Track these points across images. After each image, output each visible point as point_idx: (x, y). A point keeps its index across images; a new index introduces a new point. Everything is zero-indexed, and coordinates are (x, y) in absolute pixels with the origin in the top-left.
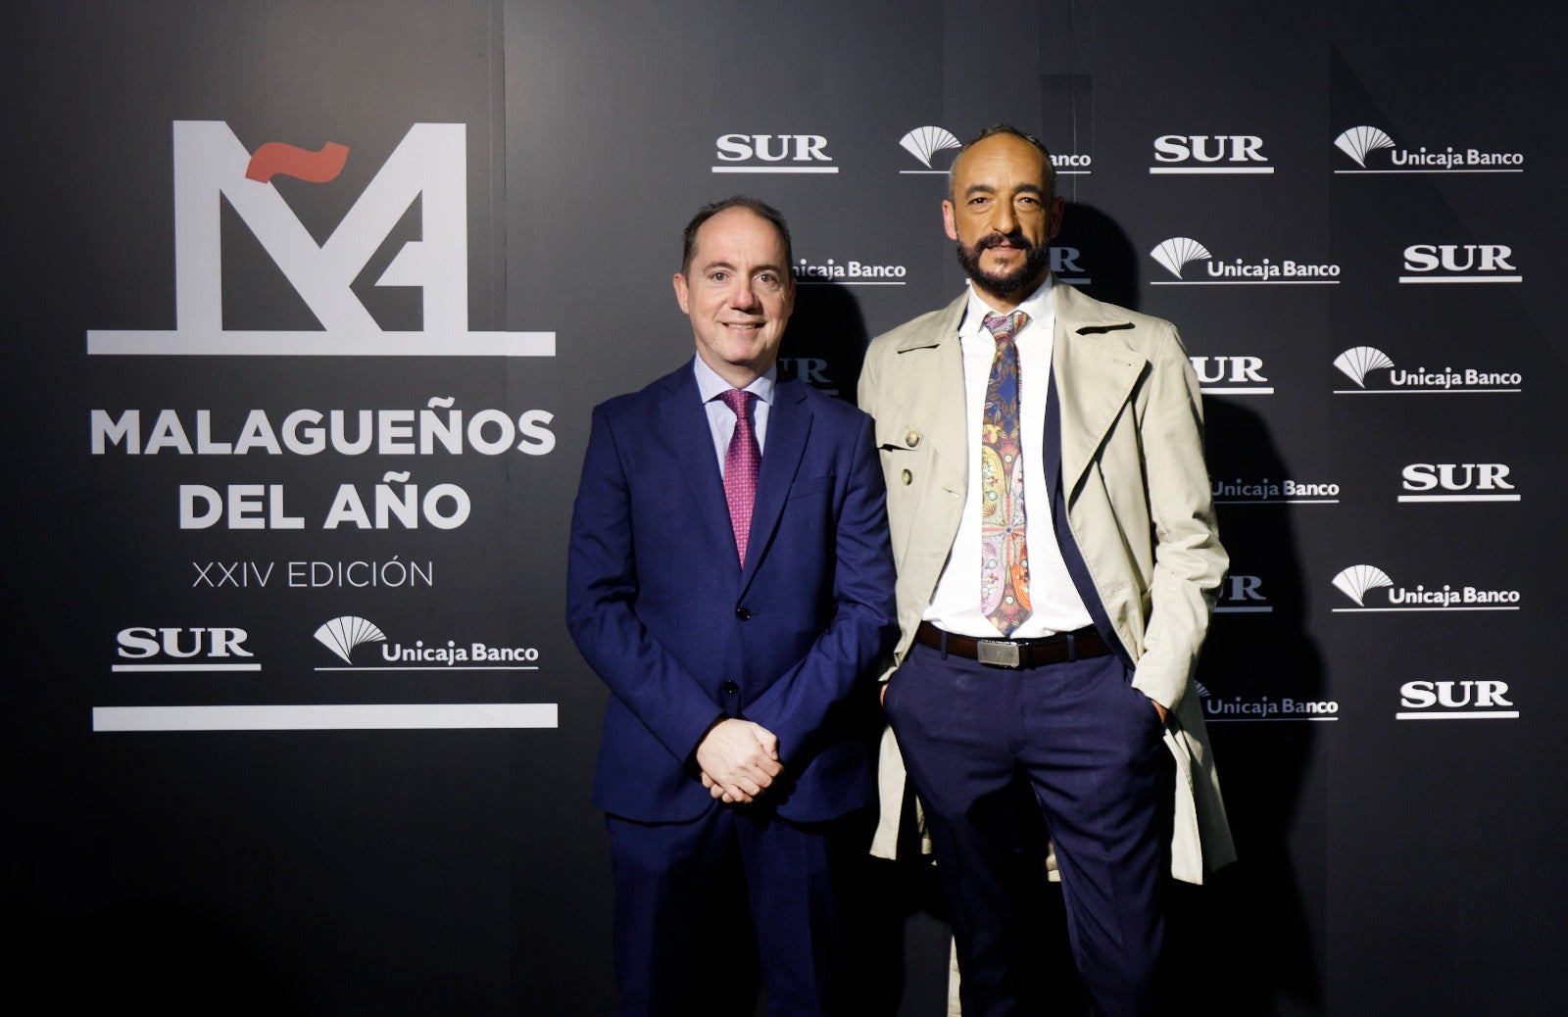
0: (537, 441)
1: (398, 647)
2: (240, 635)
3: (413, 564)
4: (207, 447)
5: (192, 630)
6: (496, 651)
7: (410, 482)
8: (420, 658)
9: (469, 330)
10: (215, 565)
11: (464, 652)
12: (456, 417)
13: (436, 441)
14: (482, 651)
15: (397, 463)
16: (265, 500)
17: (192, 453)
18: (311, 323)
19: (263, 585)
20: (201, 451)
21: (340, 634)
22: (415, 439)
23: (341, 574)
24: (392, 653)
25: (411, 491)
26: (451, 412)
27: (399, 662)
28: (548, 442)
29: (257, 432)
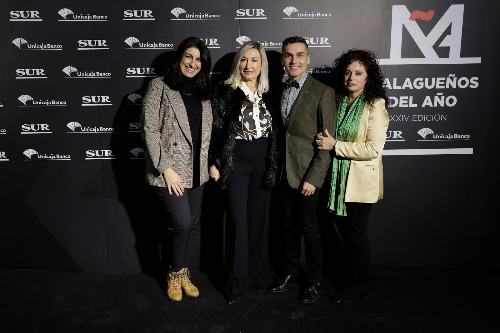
0: (474, 85)
1: (437, 135)
2: (400, 133)
3: (442, 115)
4: (395, 87)
5: (389, 132)
6: (460, 136)
7: (443, 95)
8: (442, 138)
9: (460, 57)
10: (396, 116)
11: (452, 136)
12: (455, 79)
13: (450, 85)
14: (457, 136)
15: (440, 90)
16: (408, 100)
17: (392, 89)
18: (422, 56)
19: (406, 121)
20: (394, 88)
21: (424, 132)
22: (445, 85)
23: (425, 118)
24: (435, 137)
25: (443, 97)
26: (454, 78)
27: (437, 139)
28: (477, 84)
29: (407, 83)
